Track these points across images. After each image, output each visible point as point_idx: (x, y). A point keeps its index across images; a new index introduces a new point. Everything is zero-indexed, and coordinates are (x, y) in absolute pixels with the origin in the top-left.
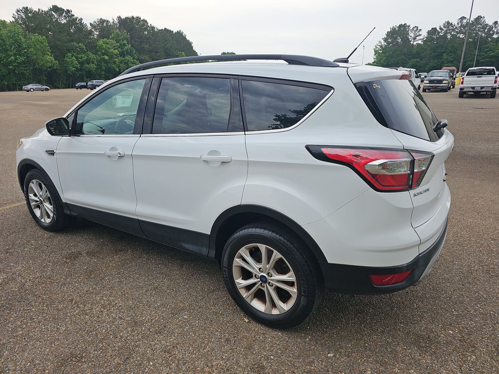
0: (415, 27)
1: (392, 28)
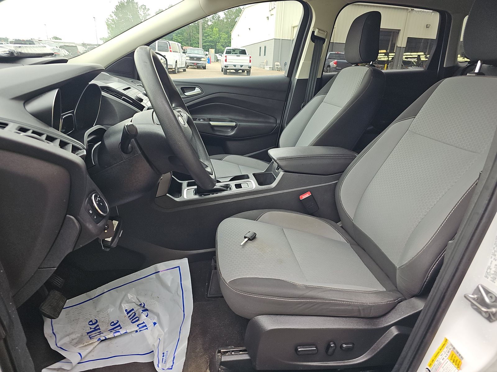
0: (143, 5)
1: (120, 2)
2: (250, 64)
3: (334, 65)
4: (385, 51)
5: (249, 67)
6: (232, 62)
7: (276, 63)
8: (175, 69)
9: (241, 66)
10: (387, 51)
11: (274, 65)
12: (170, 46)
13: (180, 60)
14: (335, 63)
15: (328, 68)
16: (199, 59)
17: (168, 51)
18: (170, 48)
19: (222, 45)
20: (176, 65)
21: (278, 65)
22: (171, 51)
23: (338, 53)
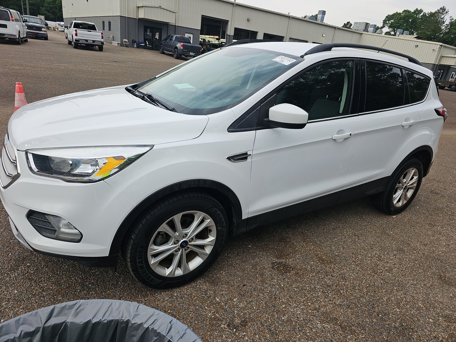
2: (102, 40)
3: (181, 47)
4: (217, 37)
5: (101, 43)
6: (83, 37)
7: (124, 40)
8: (19, 40)
9: (94, 41)
10: (219, 37)
11: (122, 41)
12: (11, 14)
13: (22, 30)
14: (182, 46)
15: (176, 49)
16: (39, 29)
17: (10, 20)
18: (12, 17)
19: (46, 10)
20: (19, 35)
21: (126, 42)
22: (13, 20)
23: (182, 36)
